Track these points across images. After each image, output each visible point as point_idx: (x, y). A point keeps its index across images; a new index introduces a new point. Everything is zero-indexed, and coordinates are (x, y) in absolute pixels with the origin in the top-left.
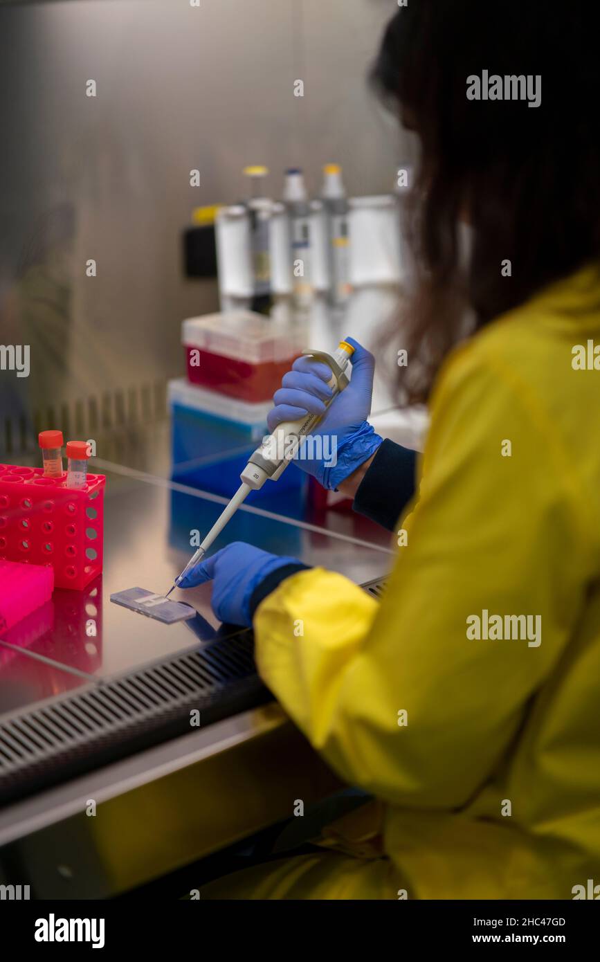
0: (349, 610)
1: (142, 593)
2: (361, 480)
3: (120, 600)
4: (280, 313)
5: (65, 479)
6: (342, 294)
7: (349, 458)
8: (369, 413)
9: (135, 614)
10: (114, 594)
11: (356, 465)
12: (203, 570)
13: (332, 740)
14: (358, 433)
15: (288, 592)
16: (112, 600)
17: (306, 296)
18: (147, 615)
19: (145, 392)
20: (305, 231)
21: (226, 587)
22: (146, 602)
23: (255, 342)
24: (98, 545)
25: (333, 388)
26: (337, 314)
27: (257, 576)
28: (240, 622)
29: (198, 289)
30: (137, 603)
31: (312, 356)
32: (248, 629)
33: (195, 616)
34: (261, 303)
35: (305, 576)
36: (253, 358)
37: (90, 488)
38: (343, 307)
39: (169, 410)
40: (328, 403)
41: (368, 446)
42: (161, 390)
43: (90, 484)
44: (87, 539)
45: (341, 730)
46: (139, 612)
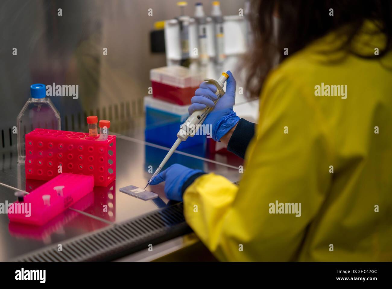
0: (225, 191)
1: (134, 187)
2: (231, 136)
3: (124, 191)
4: (193, 67)
5: (99, 137)
6: (221, 59)
7: (225, 126)
8: (234, 104)
9: (130, 197)
10: (121, 188)
11: (228, 129)
12: (160, 177)
13: (219, 248)
14: (229, 115)
15: (199, 184)
16: (120, 191)
17: (205, 59)
18: (136, 197)
19: (134, 104)
20: (204, 30)
21: (171, 183)
22: (135, 191)
23: (182, 78)
24: (114, 167)
25: (217, 96)
26: (219, 68)
27: (185, 178)
28: (177, 199)
29: (157, 58)
30: (131, 192)
31: (208, 81)
32: (181, 203)
33: (157, 197)
34: (185, 62)
35: (206, 177)
36: (182, 86)
37: (109, 141)
38: (221, 64)
39: (144, 110)
40: (216, 102)
41: (233, 121)
42: (141, 102)
43: (109, 139)
44: (108, 164)
45: (223, 243)
46: (132, 196)
